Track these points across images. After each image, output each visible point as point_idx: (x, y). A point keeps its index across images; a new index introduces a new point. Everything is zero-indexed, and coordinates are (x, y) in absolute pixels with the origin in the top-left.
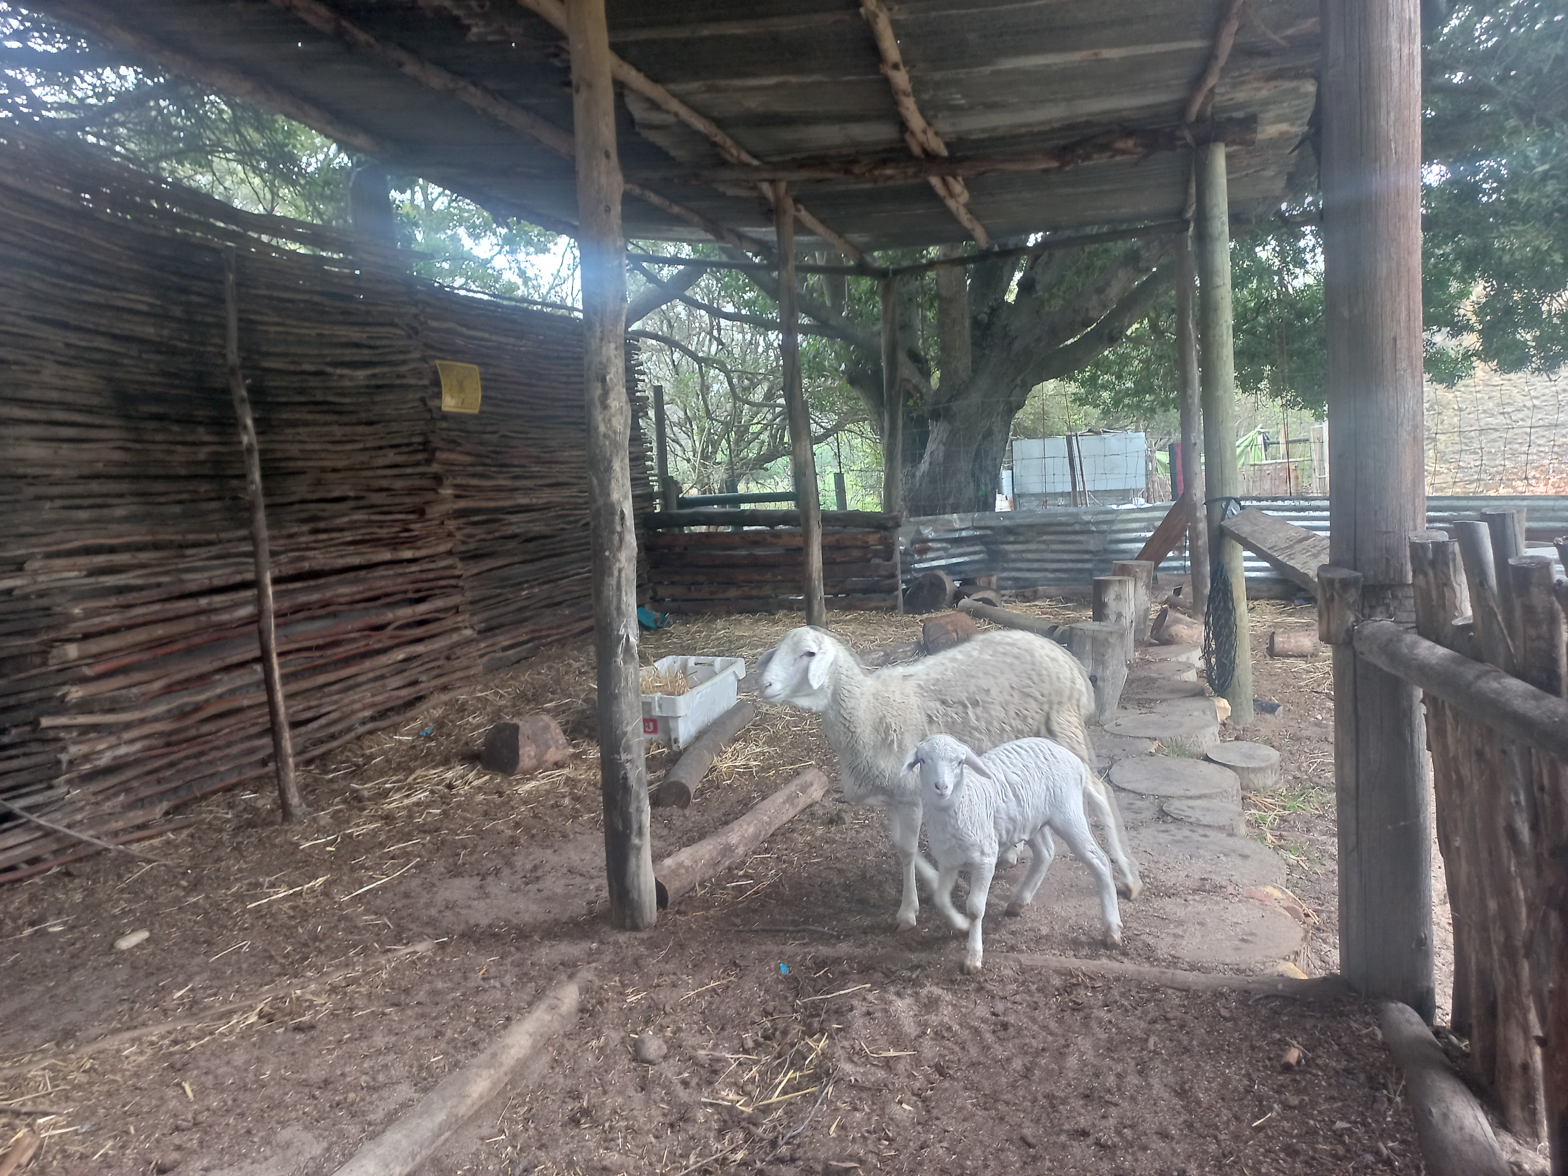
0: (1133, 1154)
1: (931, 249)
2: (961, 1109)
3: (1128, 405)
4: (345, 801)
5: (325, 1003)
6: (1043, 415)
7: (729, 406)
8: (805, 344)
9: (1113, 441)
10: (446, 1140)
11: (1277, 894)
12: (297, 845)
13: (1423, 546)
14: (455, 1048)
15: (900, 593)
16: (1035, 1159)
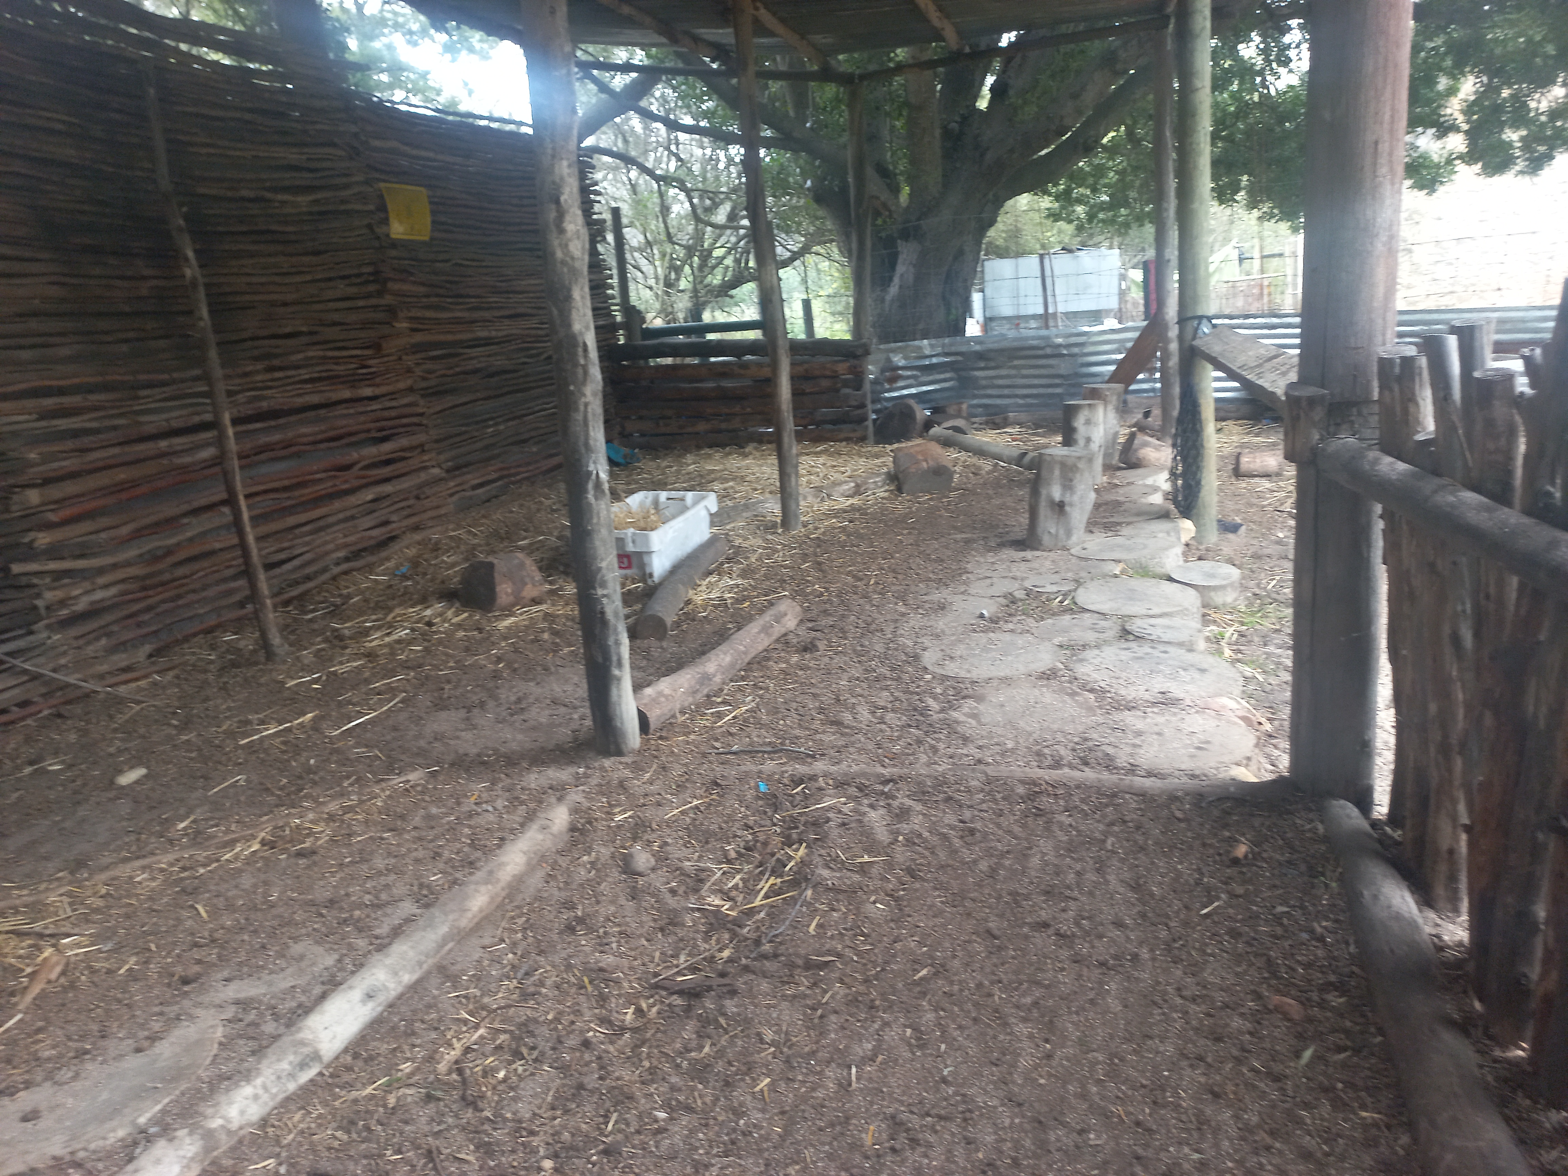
0: (1090, 942)
1: (899, 51)
2: (931, 907)
3: (1103, 221)
4: (326, 640)
5: (324, 832)
6: (1015, 233)
7: (690, 229)
8: (767, 159)
9: (1087, 258)
10: (451, 950)
11: (1232, 704)
12: (283, 683)
13: (1390, 361)
14: (453, 867)
15: (869, 423)
16: (1000, 948)
